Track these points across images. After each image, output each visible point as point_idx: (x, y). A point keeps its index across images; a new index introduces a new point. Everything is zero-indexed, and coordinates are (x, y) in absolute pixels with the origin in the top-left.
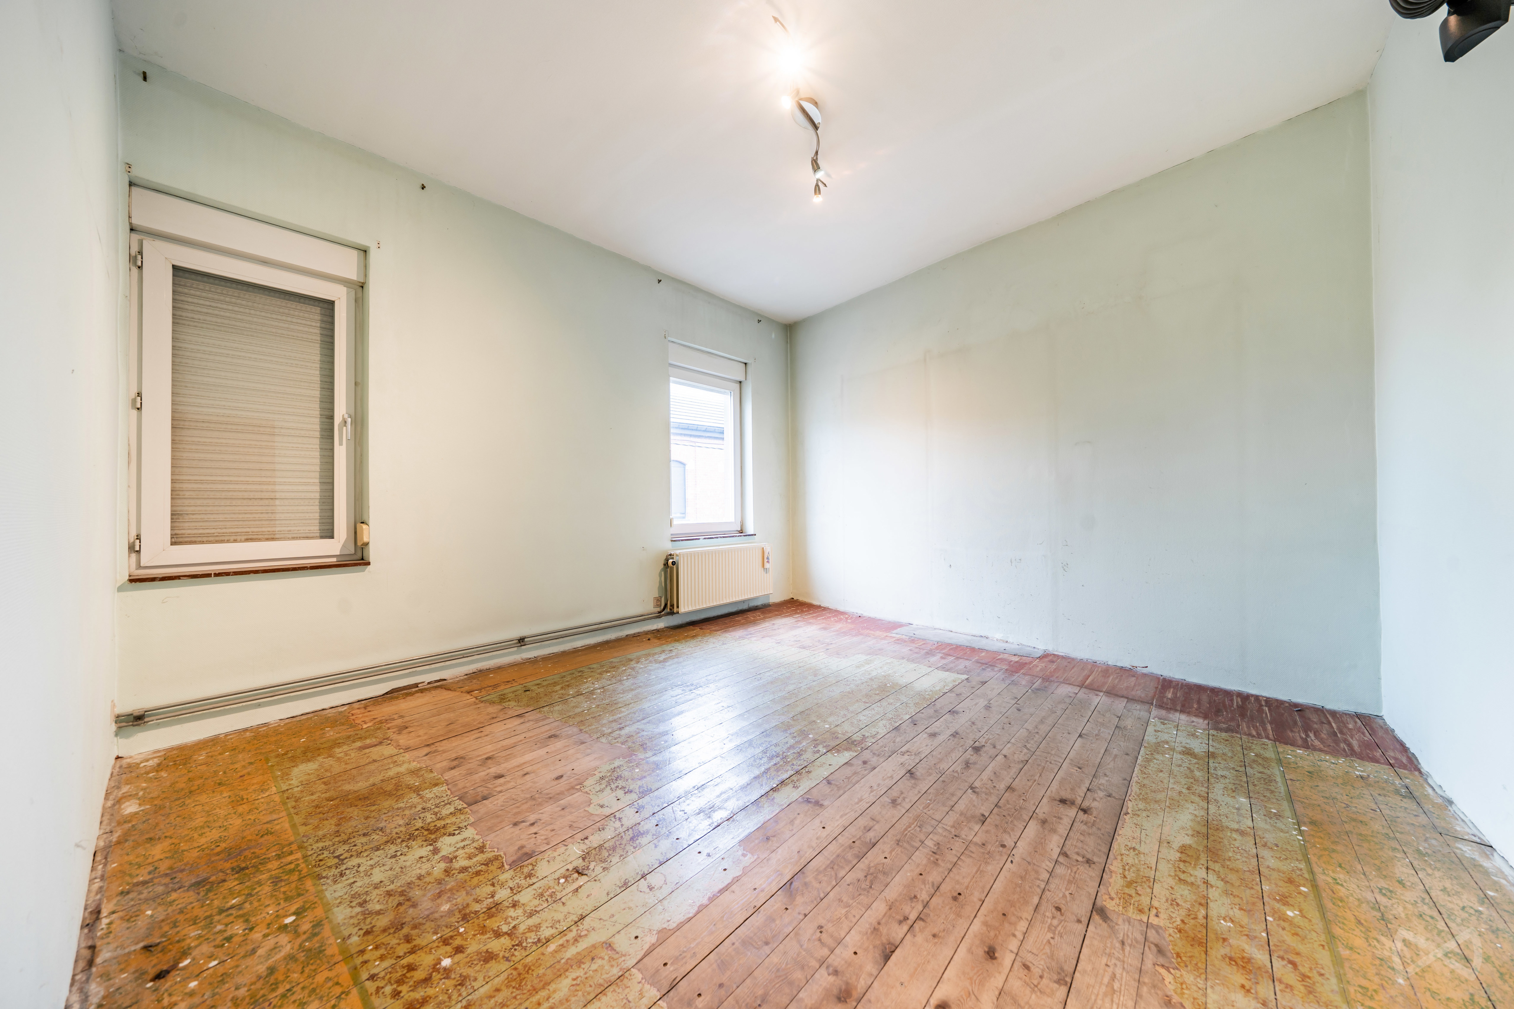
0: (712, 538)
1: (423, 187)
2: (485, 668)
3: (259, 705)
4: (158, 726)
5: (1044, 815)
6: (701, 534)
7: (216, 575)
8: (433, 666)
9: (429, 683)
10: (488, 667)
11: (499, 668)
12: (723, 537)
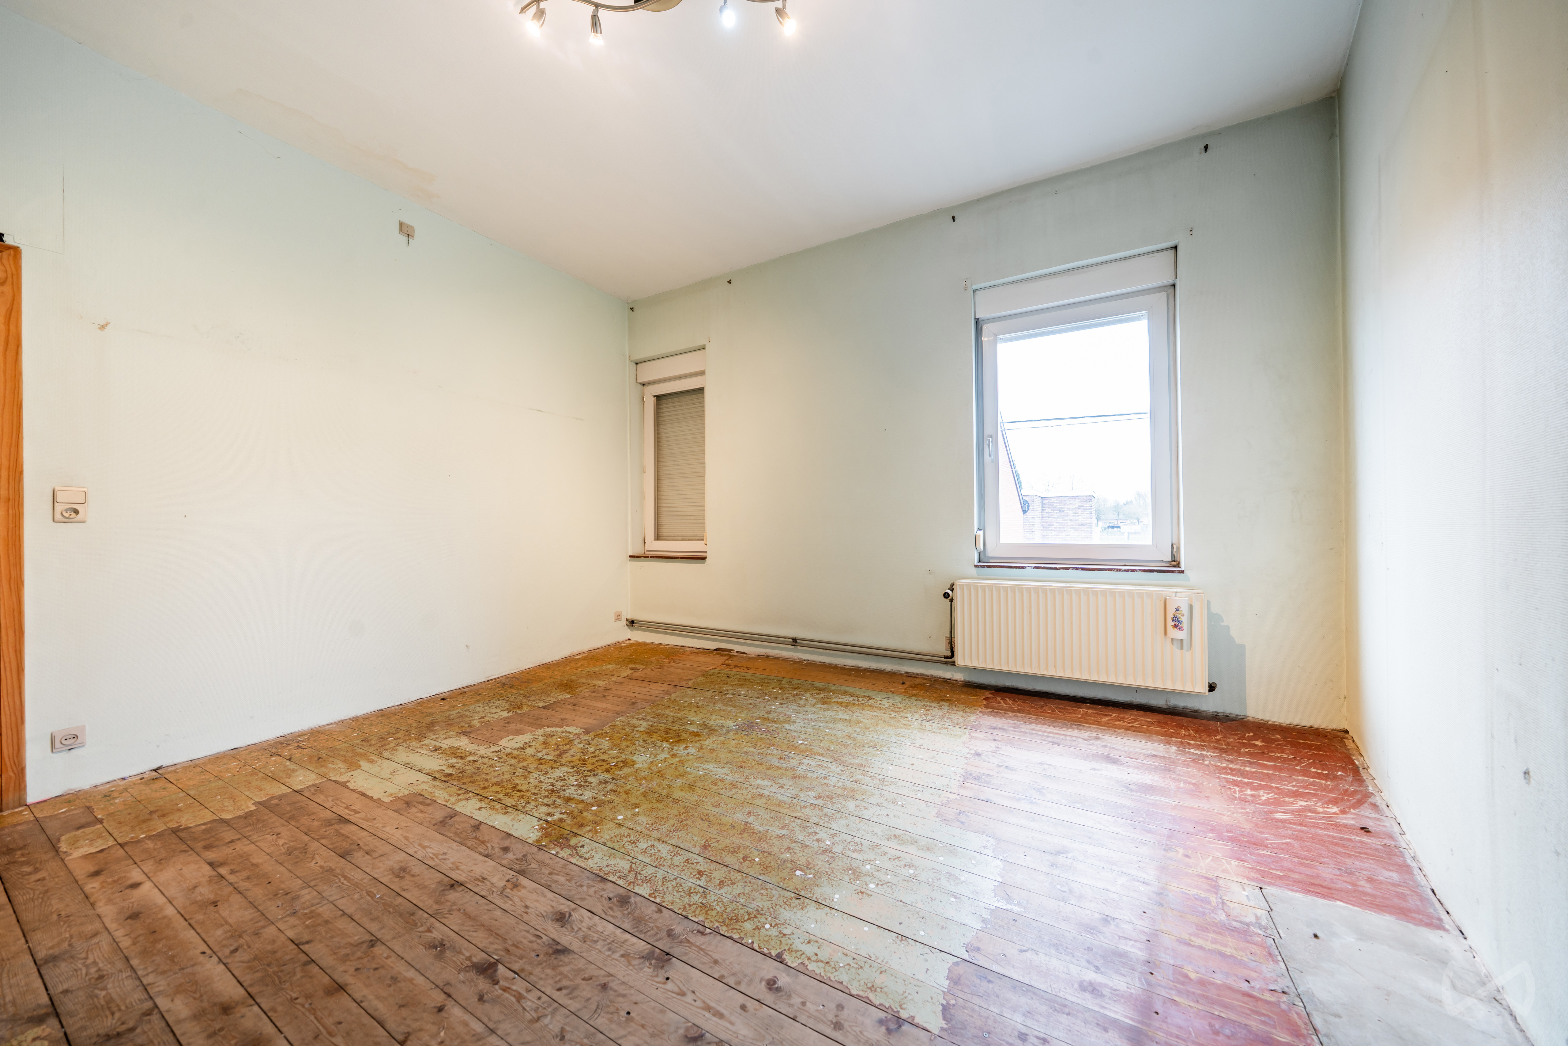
0: (1056, 568)
1: (729, 282)
2: (771, 654)
3: (667, 633)
4: (638, 629)
5: (238, 1015)
6: (1029, 560)
7: (651, 557)
8: (739, 640)
9: (737, 652)
10: (773, 655)
11: (778, 659)
12: (1083, 569)
